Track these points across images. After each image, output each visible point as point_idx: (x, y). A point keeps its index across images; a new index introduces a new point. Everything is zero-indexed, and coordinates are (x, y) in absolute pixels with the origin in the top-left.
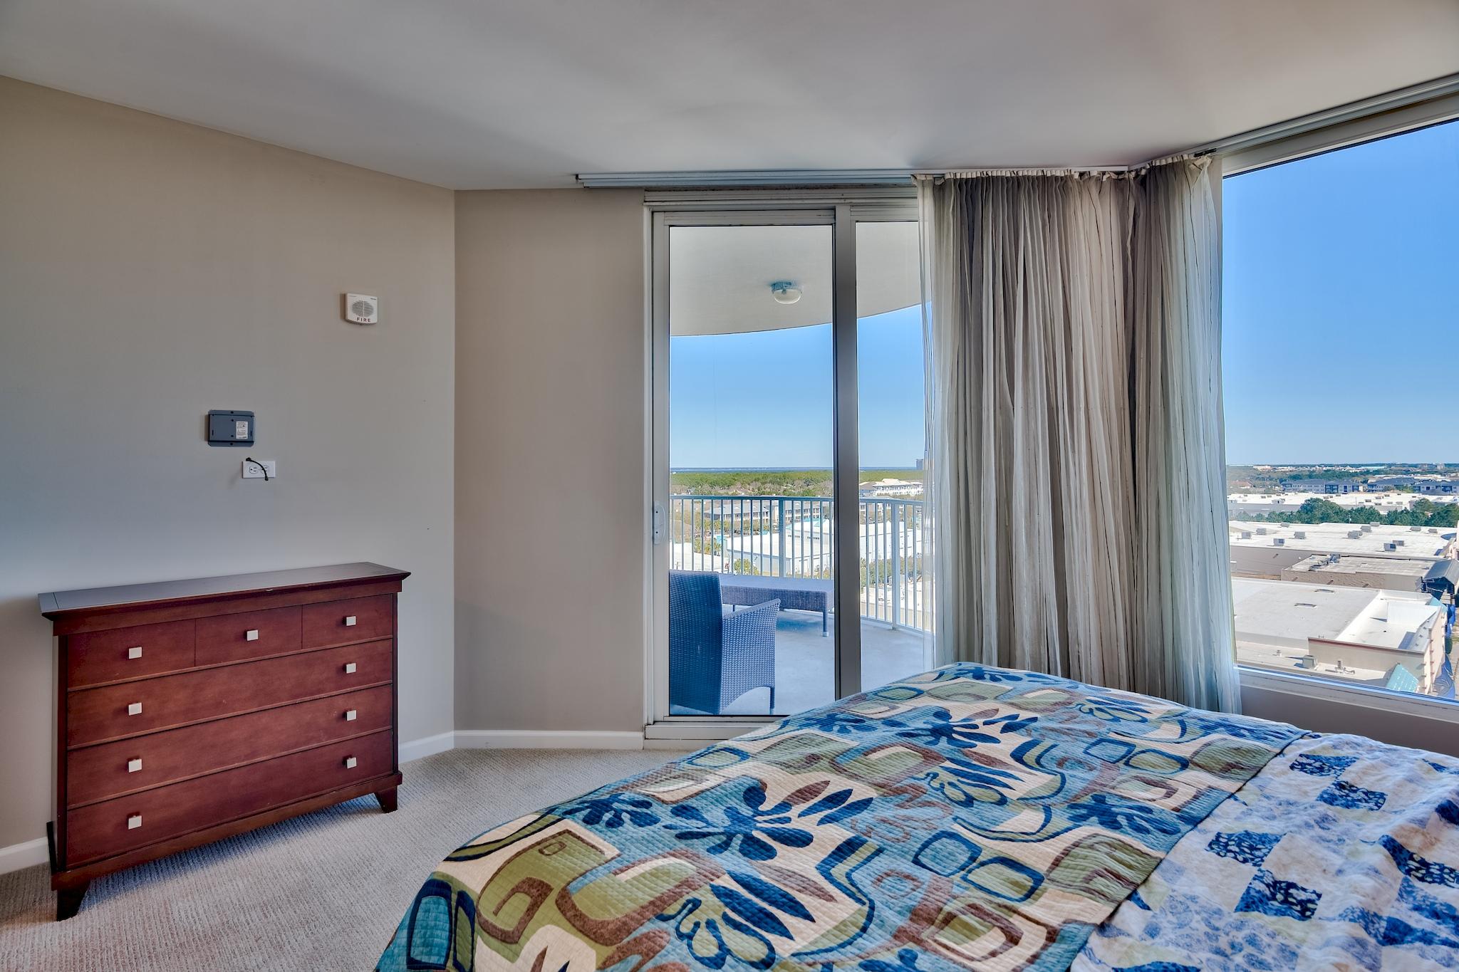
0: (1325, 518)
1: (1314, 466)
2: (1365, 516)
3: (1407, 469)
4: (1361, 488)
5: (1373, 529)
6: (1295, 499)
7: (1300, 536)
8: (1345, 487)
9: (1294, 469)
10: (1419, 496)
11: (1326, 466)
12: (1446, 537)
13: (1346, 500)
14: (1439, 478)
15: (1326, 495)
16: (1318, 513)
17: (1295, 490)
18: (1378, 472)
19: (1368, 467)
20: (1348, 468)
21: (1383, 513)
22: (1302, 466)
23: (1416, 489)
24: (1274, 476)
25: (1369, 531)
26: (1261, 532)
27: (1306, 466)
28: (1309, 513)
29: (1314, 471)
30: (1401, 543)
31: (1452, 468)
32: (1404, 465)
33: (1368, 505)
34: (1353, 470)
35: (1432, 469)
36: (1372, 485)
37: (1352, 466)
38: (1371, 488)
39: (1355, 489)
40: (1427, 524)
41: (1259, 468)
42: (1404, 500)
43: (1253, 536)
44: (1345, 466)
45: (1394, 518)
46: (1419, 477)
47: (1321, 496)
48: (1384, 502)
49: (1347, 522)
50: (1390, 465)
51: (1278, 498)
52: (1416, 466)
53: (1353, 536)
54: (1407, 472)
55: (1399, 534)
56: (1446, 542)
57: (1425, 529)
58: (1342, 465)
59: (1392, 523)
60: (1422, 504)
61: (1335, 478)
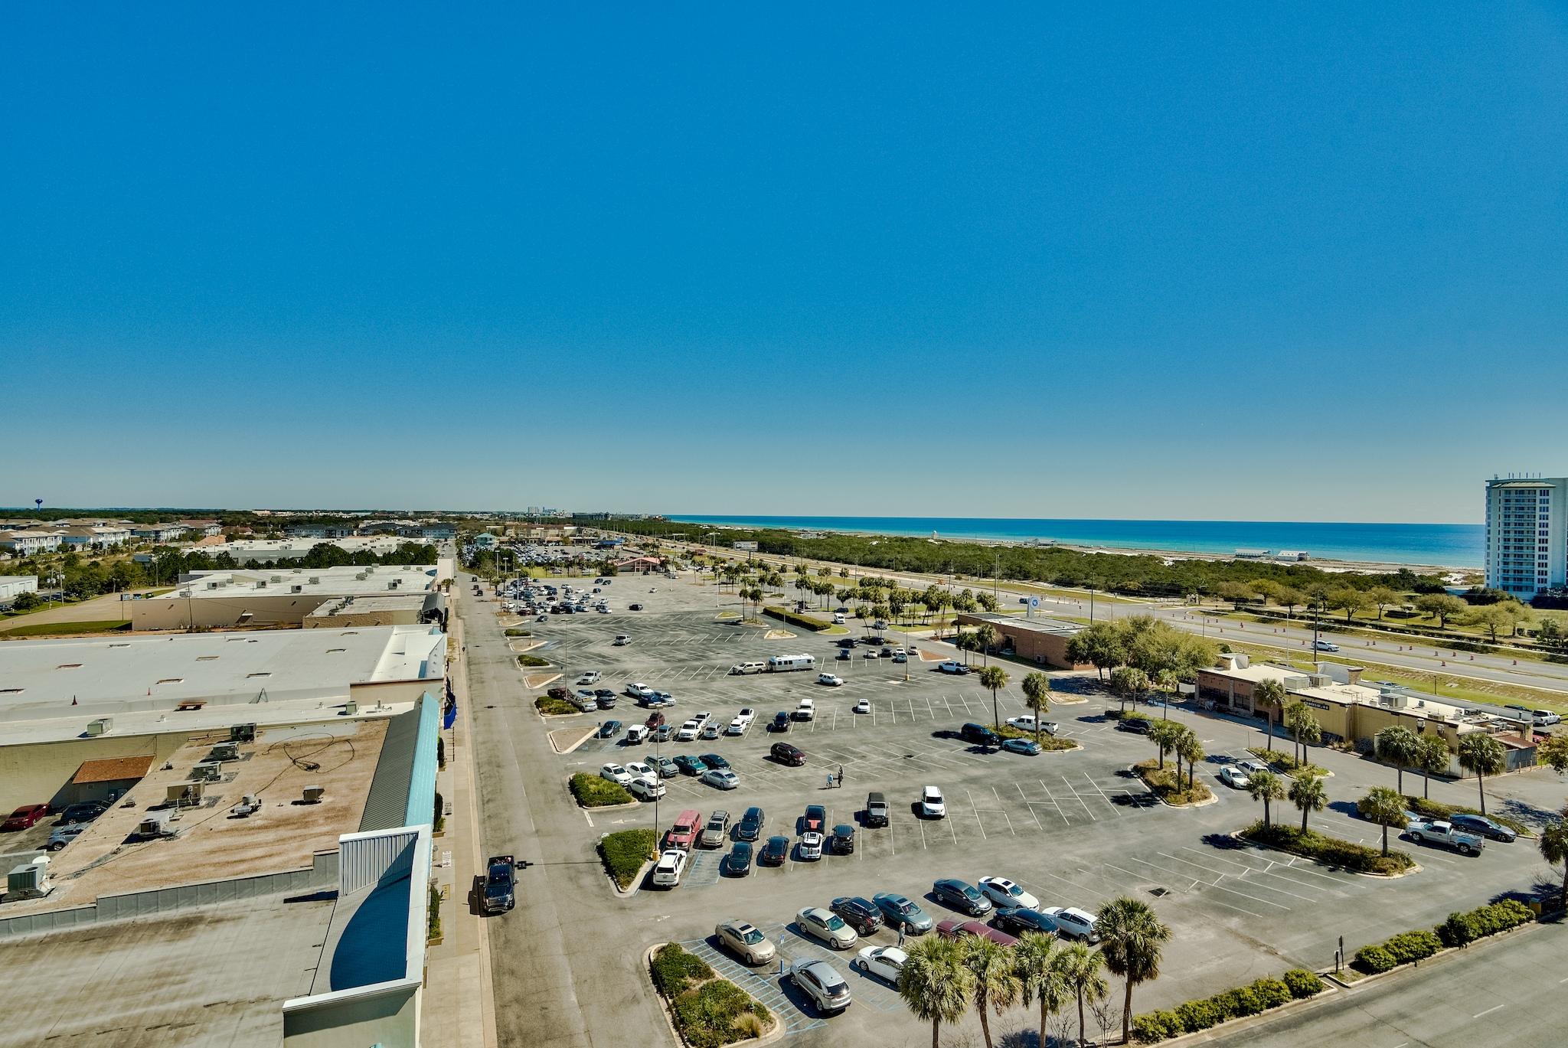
0: (330, 563)
1: (311, 511)
2: (365, 558)
3: (387, 515)
4: (355, 532)
5: (375, 570)
6: (302, 544)
7: (314, 581)
8: (342, 532)
9: (293, 514)
10: (403, 540)
11: (322, 511)
12: (430, 573)
13: (350, 544)
14: (412, 523)
15: (329, 540)
16: (325, 557)
17: (298, 536)
18: (366, 518)
19: (358, 514)
20: (341, 514)
21: (379, 555)
22: (300, 511)
23: (396, 533)
24: (275, 521)
25: (371, 572)
26: (276, 580)
27: (304, 512)
28: (321, 558)
29: (312, 517)
30: (400, 581)
31: (419, 515)
32: (384, 512)
33: (367, 548)
34: (345, 516)
35: (404, 516)
36: (364, 530)
37: (344, 512)
38: (363, 533)
39: (350, 533)
40: (412, 563)
41: (259, 513)
42: (390, 543)
43: (268, 585)
44: (338, 512)
45: (388, 559)
46: (397, 522)
47: (325, 541)
48: (377, 544)
49: (351, 564)
50: (374, 512)
51: (284, 544)
52: (393, 512)
53: (360, 577)
54: (388, 518)
55: (395, 573)
56: (431, 578)
57: (414, 567)
58: (336, 512)
59: (386, 564)
60: (408, 546)
61: (331, 523)
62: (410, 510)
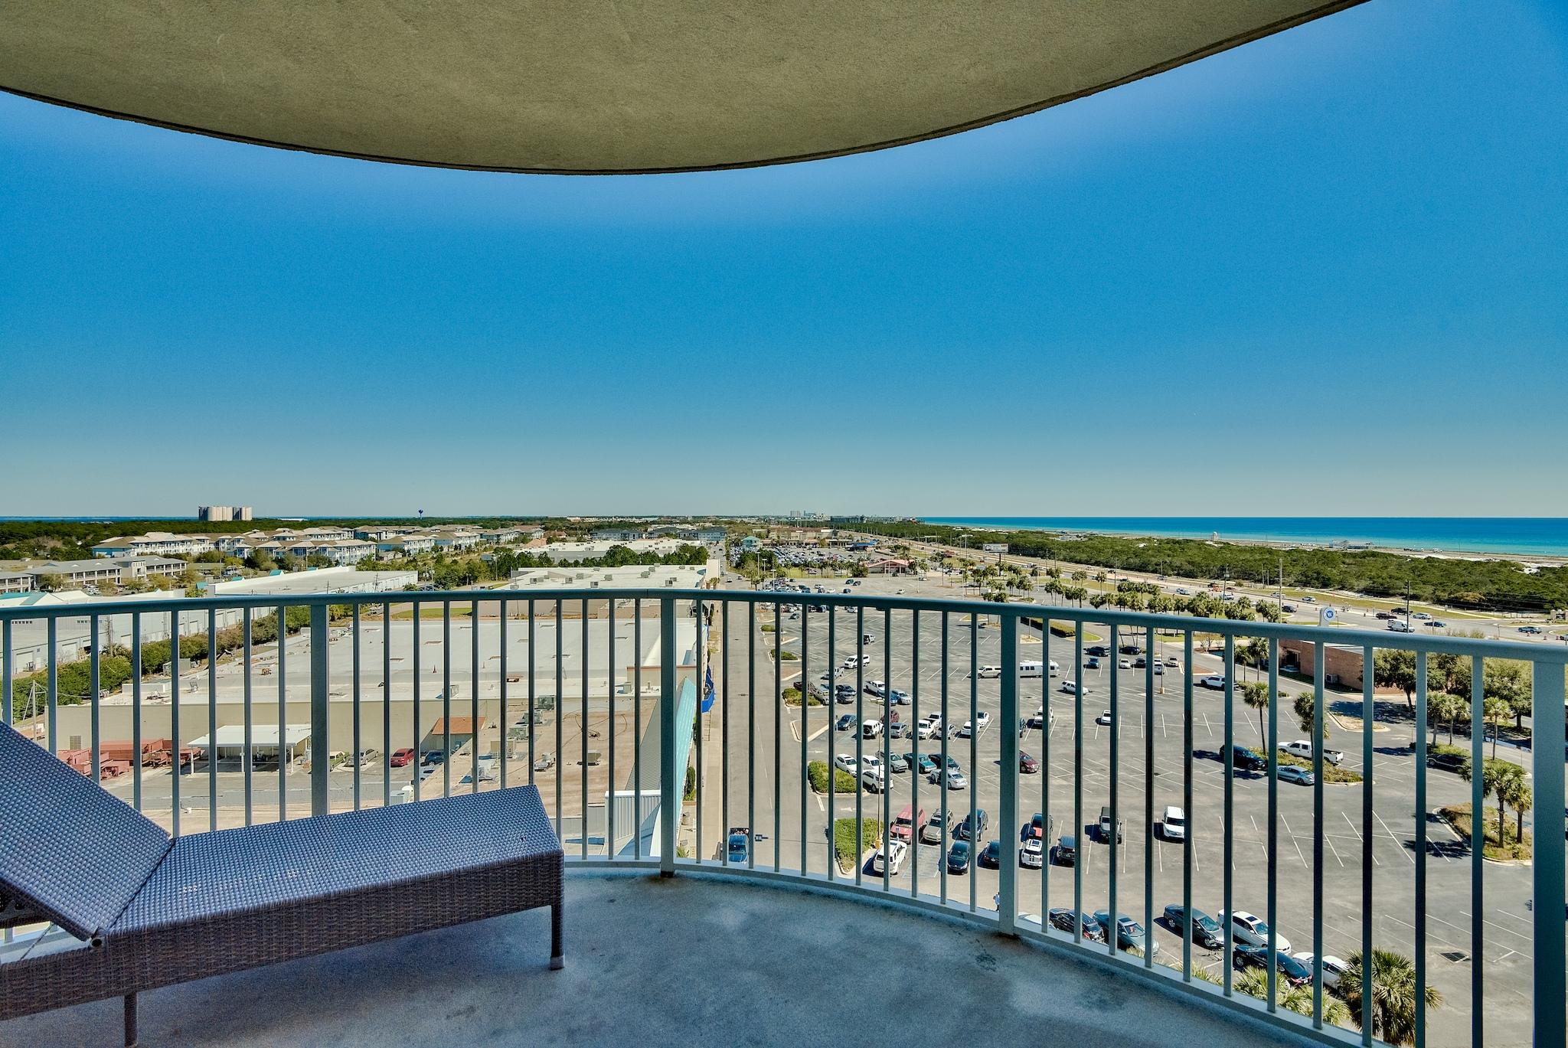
0: (624, 562)
1: (611, 517)
2: (649, 558)
3: (670, 520)
4: (644, 536)
5: (656, 569)
6: (601, 546)
7: (608, 578)
8: (634, 536)
9: (597, 520)
10: (681, 542)
11: (619, 517)
12: (701, 572)
13: (638, 546)
14: (690, 527)
15: (622, 542)
16: (619, 558)
17: (600, 538)
18: (653, 523)
19: (647, 519)
20: (634, 519)
21: (661, 556)
22: (603, 517)
23: (676, 536)
24: (583, 526)
25: (654, 571)
26: (580, 577)
27: (606, 517)
28: (616, 558)
29: (611, 522)
30: (675, 579)
31: (696, 520)
32: (668, 517)
33: (651, 549)
34: (637, 521)
35: (685, 521)
36: (651, 533)
37: (636, 517)
38: (650, 536)
39: (640, 537)
40: (687, 563)
41: (572, 519)
42: (671, 545)
43: (574, 580)
44: (632, 517)
45: (668, 560)
46: (678, 526)
47: (619, 543)
48: (660, 546)
49: (638, 564)
50: (660, 517)
51: (589, 546)
52: (675, 518)
53: (645, 575)
54: (671, 523)
55: (672, 572)
56: (701, 577)
57: (687, 567)
58: (630, 517)
59: (666, 564)
60: (684, 548)
61: (625, 527)
62: (689, 514)
